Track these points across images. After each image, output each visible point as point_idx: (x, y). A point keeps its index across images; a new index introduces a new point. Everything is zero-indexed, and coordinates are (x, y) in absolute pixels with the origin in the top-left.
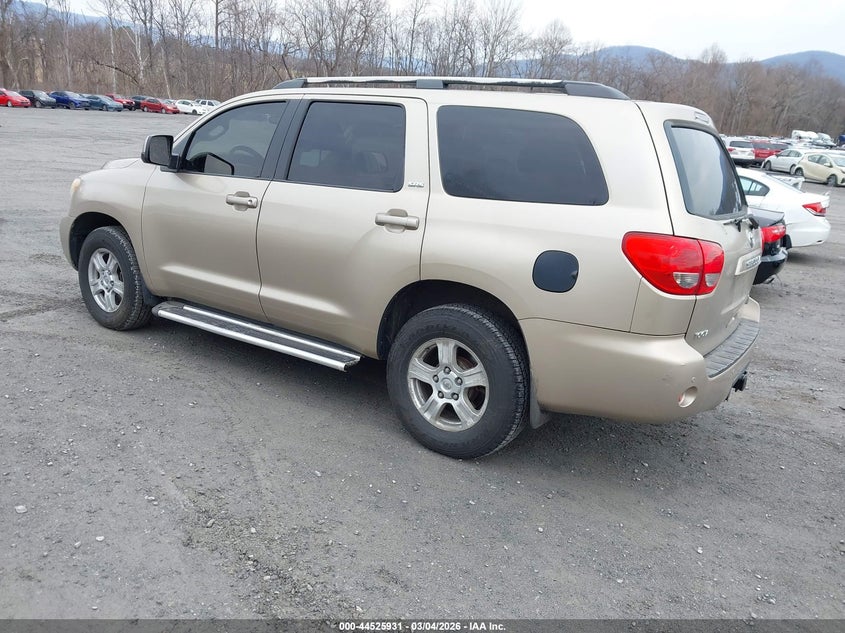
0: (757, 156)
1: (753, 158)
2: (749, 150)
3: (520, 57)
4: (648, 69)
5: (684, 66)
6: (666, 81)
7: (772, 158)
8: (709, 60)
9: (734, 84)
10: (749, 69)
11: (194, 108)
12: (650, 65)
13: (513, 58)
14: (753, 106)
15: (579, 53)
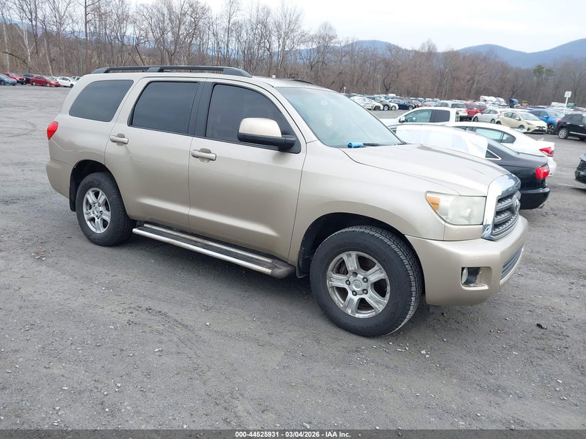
0: (468, 113)
1: (467, 115)
2: (464, 110)
3: (302, 47)
4: (388, 55)
5: (411, 54)
6: (400, 64)
7: (478, 115)
8: (426, 50)
9: (442, 66)
10: (451, 56)
11: (72, 82)
12: (389, 53)
13: (298, 48)
14: (455, 80)
15: (343, 44)
